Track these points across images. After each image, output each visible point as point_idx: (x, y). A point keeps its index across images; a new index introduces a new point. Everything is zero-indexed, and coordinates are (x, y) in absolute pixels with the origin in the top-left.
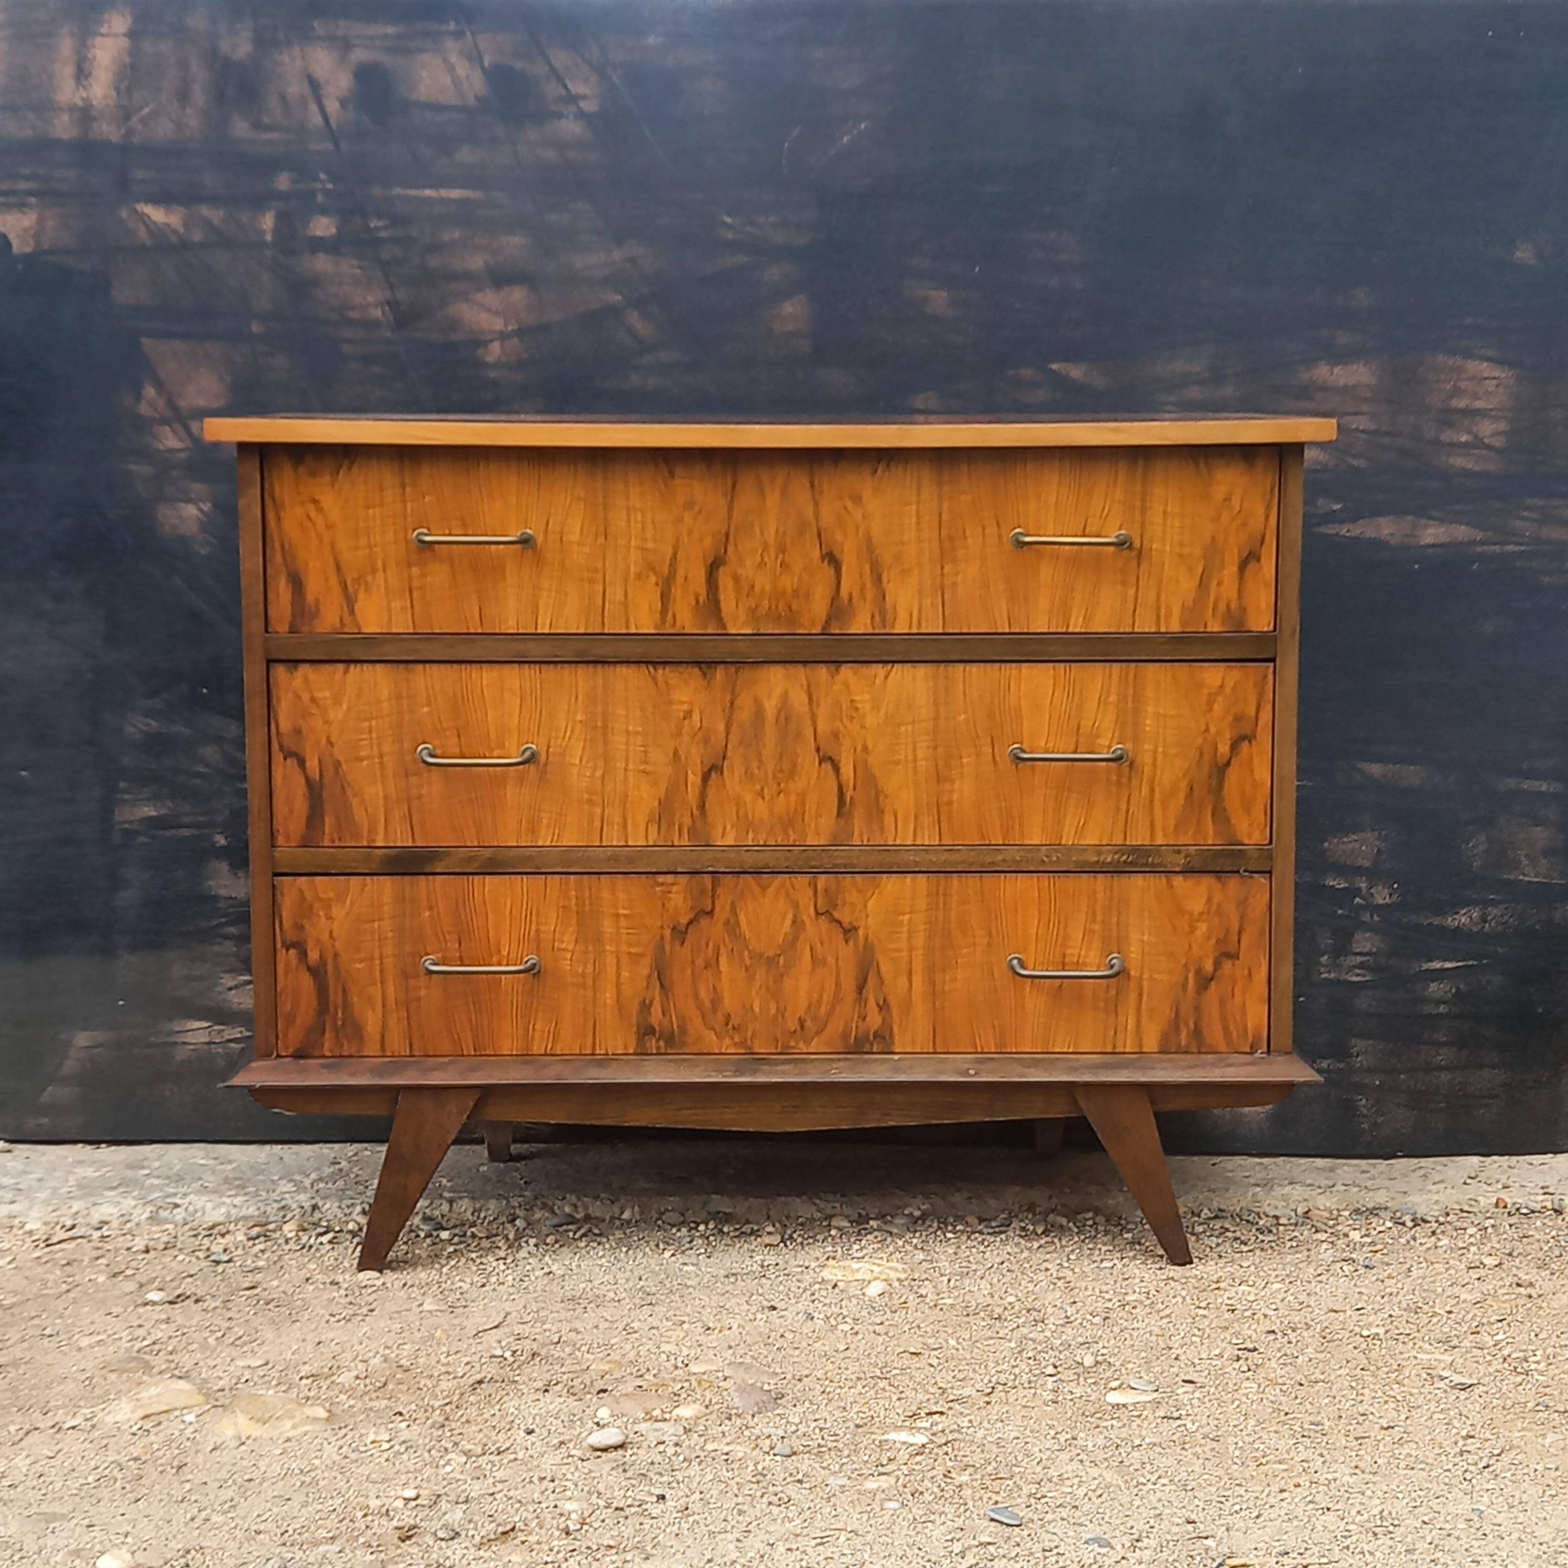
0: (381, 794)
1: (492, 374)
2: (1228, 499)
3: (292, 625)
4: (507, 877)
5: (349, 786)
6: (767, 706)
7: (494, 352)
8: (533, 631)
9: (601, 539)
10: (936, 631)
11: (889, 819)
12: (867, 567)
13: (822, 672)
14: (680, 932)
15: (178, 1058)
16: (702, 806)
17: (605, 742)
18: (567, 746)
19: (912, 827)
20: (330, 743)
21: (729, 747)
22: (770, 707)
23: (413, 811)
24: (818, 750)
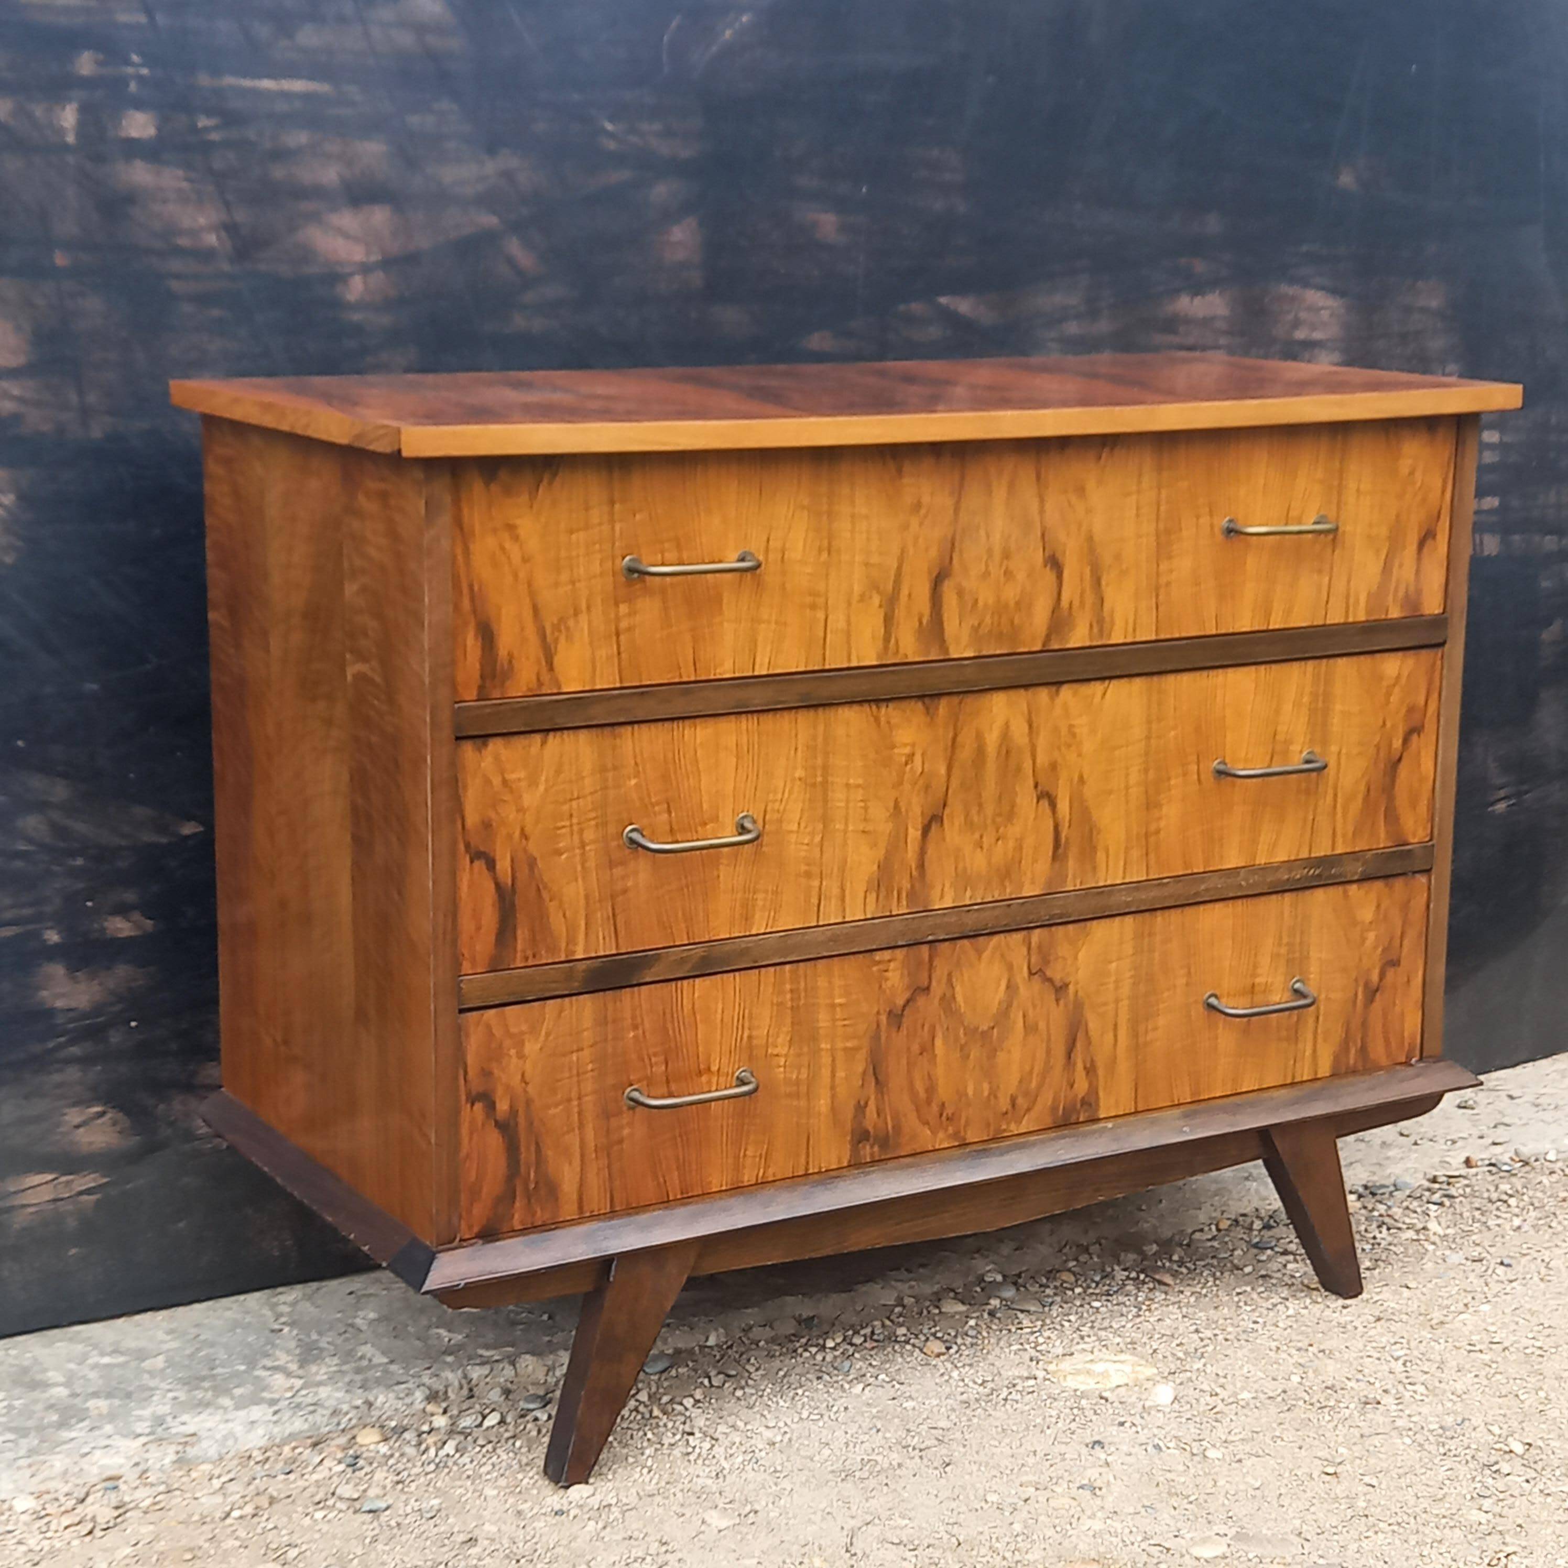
0: (582, 893)
1: (356, 317)
2: (1412, 473)
3: (481, 688)
4: (719, 976)
5: (545, 887)
6: (988, 741)
7: (356, 288)
8: (750, 674)
9: (825, 555)
10: (1148, 638)
11: (1100, 856)
12: (1087, 571)
13: (1043, 694)
14: (896, 1016)
15: (16, 1226)
16: (921, 866)
17: (825, 801)
18: (784, 810)
19: (1122, 863)
20: (524, 836)
21: (950, 791)
22: (992, 739)
23: (617, 911)
24: (1036, 786)
